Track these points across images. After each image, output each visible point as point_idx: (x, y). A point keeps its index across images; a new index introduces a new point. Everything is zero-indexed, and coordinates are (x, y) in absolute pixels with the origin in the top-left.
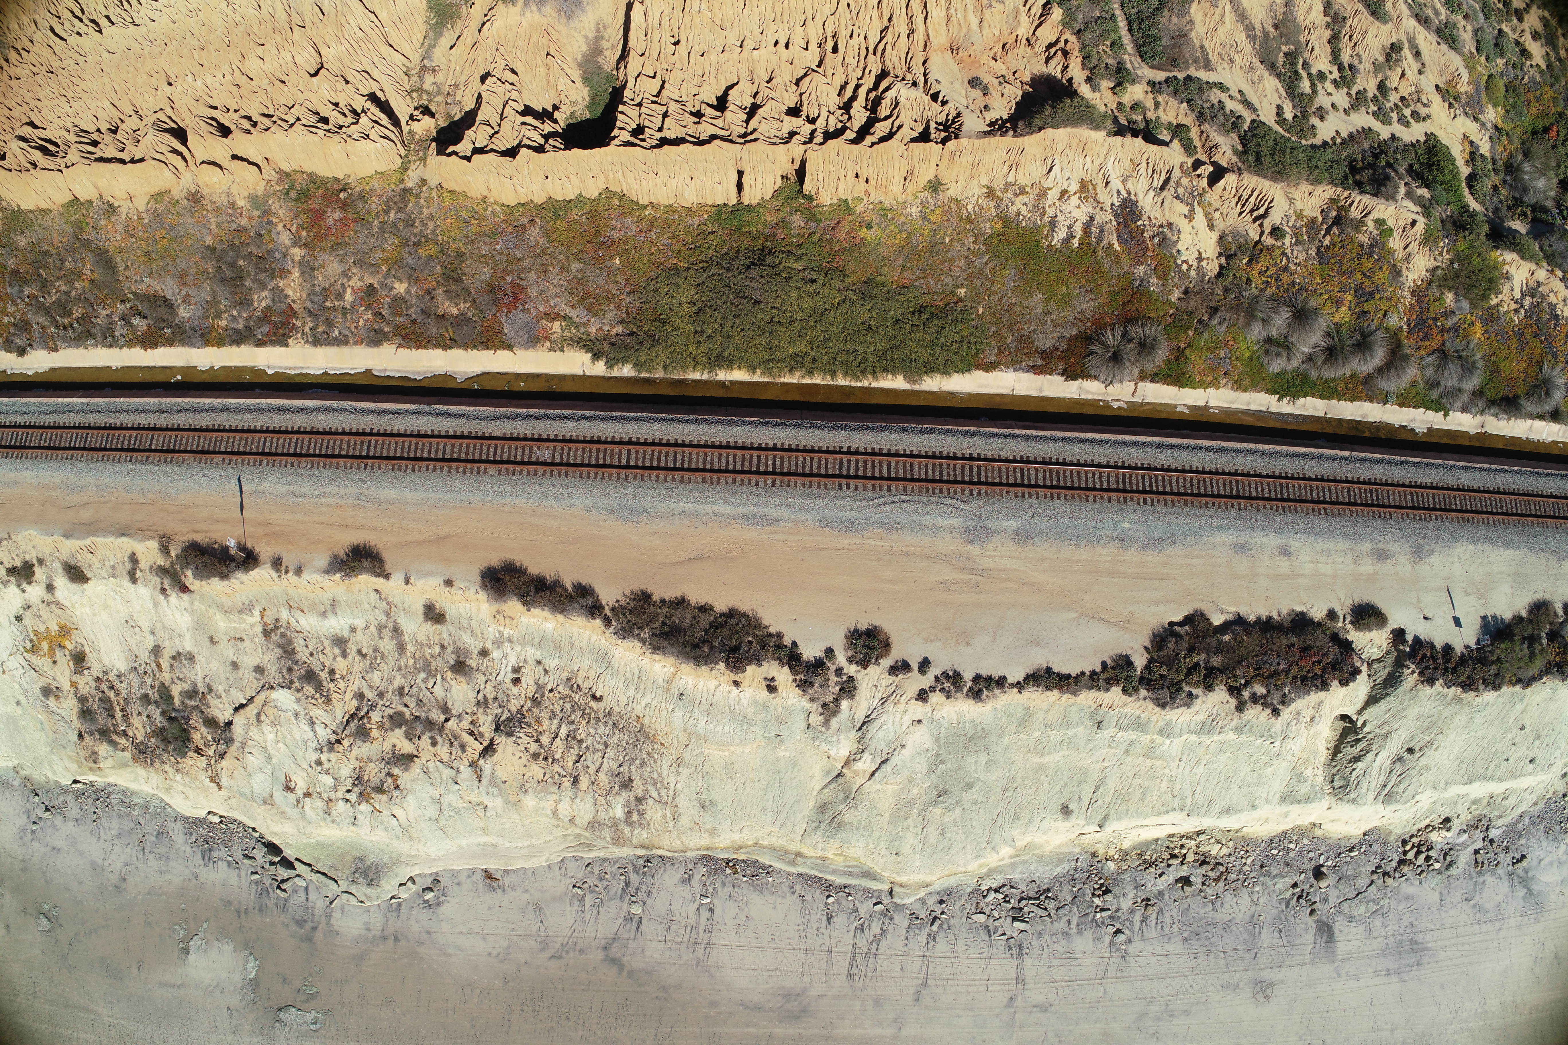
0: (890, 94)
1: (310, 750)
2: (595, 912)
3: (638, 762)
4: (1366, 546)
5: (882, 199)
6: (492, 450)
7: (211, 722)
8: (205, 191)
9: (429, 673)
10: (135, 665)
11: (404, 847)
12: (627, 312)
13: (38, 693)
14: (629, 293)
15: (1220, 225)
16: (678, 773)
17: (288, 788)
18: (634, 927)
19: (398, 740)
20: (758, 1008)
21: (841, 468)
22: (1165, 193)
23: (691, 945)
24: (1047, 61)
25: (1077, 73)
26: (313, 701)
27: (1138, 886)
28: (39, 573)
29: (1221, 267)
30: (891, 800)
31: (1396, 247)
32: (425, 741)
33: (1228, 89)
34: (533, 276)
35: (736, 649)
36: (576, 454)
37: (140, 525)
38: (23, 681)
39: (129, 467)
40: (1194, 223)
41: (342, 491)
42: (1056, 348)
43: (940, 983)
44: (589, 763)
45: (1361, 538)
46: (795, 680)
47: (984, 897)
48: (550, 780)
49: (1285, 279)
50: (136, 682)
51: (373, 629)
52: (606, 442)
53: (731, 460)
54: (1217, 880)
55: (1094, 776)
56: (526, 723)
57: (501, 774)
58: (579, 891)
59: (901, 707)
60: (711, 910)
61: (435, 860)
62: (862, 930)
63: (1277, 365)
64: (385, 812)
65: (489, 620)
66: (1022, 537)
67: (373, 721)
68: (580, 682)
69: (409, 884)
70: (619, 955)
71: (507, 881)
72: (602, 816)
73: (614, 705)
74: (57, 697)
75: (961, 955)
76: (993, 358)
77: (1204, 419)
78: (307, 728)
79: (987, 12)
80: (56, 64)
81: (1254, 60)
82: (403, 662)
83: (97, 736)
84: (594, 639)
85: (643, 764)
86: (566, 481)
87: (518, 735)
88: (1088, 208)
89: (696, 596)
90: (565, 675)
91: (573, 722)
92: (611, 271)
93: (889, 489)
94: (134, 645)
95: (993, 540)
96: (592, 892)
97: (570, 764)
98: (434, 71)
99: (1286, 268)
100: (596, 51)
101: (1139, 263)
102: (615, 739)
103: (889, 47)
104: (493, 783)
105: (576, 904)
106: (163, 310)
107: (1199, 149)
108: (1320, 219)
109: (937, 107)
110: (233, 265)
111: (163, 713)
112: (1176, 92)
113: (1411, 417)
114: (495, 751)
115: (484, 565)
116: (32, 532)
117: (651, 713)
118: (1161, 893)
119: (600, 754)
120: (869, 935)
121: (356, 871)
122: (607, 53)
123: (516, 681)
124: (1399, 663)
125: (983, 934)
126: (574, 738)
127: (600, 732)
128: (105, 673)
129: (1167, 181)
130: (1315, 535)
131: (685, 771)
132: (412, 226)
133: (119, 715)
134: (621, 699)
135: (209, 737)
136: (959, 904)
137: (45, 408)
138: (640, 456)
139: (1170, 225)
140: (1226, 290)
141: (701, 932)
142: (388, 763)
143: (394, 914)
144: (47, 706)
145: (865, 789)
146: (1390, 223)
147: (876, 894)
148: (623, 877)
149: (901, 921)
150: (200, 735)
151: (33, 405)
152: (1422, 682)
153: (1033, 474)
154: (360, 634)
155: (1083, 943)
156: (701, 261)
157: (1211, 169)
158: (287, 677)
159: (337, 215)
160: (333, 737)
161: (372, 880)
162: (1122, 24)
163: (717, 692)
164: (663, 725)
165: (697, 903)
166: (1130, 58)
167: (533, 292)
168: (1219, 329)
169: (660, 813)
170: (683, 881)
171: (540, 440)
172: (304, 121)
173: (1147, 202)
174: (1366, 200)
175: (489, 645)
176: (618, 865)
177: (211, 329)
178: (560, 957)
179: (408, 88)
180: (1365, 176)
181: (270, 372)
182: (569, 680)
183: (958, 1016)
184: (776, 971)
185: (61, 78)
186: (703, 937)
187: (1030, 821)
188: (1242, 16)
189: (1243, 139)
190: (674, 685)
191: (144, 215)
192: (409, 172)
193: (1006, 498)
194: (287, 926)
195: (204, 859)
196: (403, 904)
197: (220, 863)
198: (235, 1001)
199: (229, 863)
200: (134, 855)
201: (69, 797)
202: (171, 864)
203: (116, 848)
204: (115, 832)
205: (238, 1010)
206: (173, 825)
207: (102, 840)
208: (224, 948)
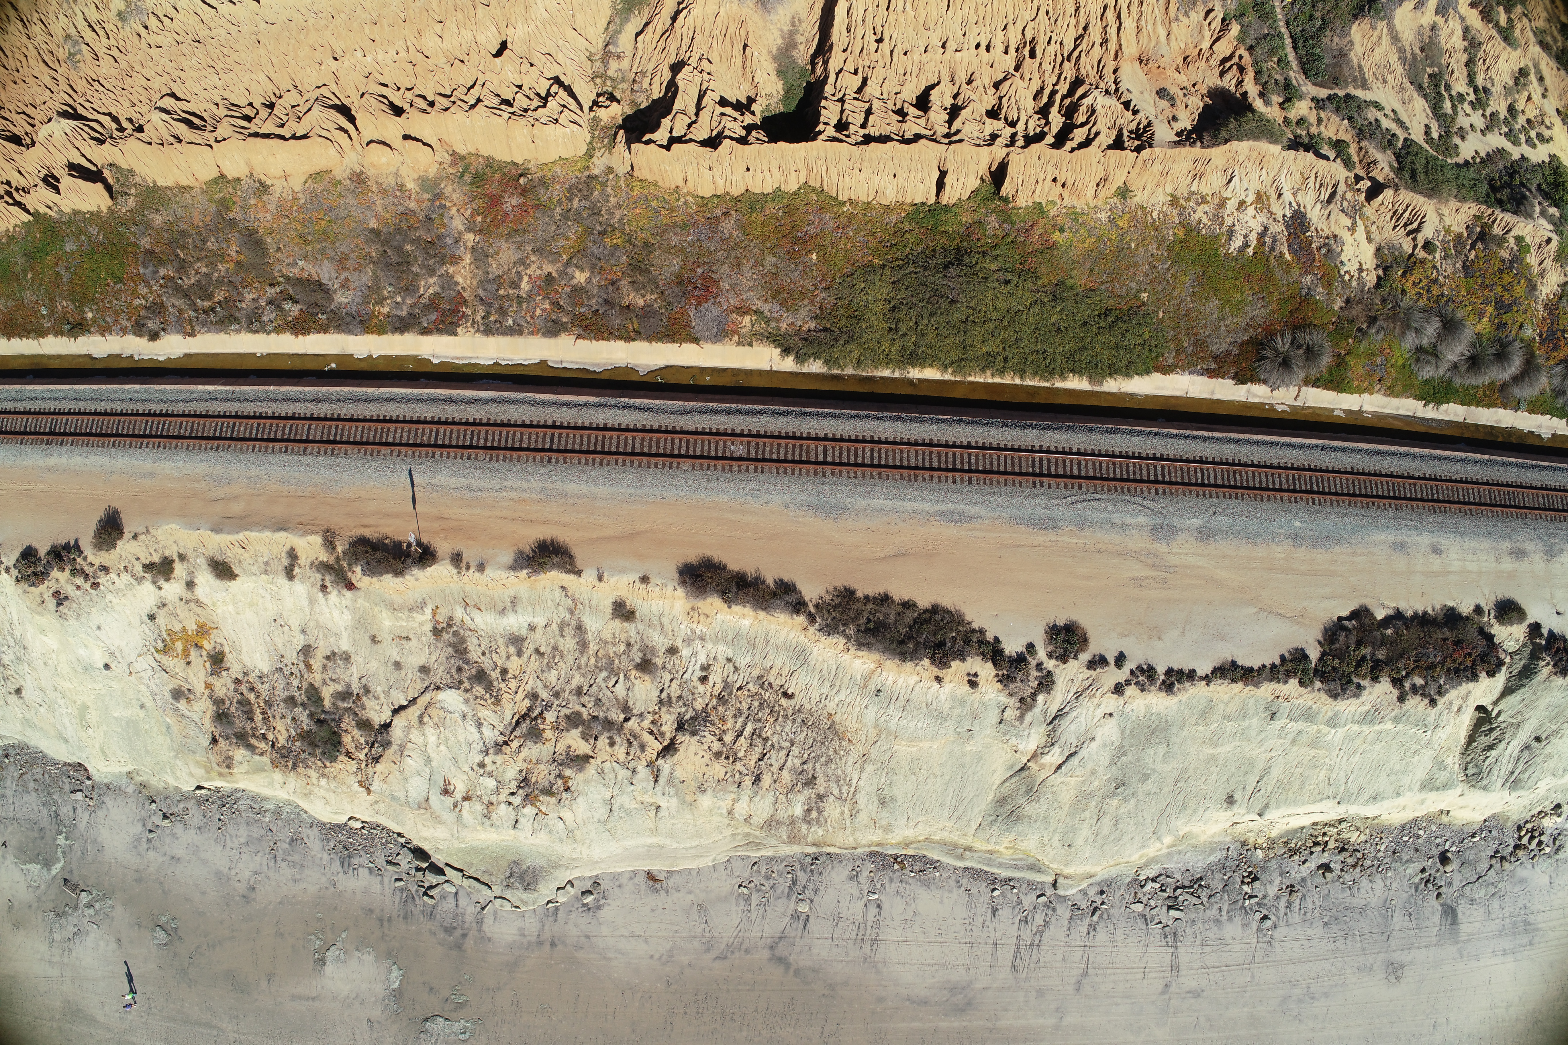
0: (1087, 101)
1: (474, 752)
2: (761, 911)
3: (823, 759)
4: (1506, 545)
5: (1075, 203)
6: (684, 444)
7: (364, 725)
8: (371, 172)
9: (612, 672)
10: (281, 666)
11: (566, 850)
12: (821, 308)
13: (168, 695)
14: (825, 289)
15: (1377, 238)
16: (862, 770)
17: (446, 792)
18: (801, 926)
19: (574, 741)
20: (925, 1002)
21: (1033, 466)
22: (1332, 206)
23: (858, 942)
24: (1222, 74)
25: (1251, 87)
26: (482, 702)
27: (1284, 873)
28: (179, 569)
29: (1378, 277)
30: (1072, 792)
31: (1533, 263)
32: (603, 741)
33: (1383, 108)
34: (726, 269)
35: (940, 645)
36: (771, 449)
37: (299, 519)
38: (152, 684)
39: (285, 458)
40: (1356, 235)
41: (525, 485)
42: (1228, 353)
43: (1100, 972)
44: (773, 761)
45: (1501, 537)
46: (997, 675)
47: (1142, 887)
48: (730, 779)
49: (1435, 290)
50: (281, 684)
51: (554, 626)
52: (801, 438)
53: (927, 457)
54: (1354, 866)
55: (1260, 766)
56: (710, 722)
57: (680, 774)
58: (745, 891)
59: (1096, 701)
60: (879, 907)
61: (597, 862)
62: (1026, 922)
63: (1427, 372)
64: (551, 815)
65: (682, 617)
66: (1205, 535)
67: (547, 722)
68: (772, 680)
69: (568, 887)
70: (785, 953)
71: (671, 882)
72: (782, 814)
73: (805, 702)
74: (189, 700)
75: (1119, 944)
76: (1171, 361)
77: (1358, 423)
78: (473, 730)
79: (1174, 25)
80: (203, 33)
81: (1404, 81)
82: (583, 661)
83: (234, 741)
84: (791, 636)
85: (829, 760)
86: (763, 477)
87: (703, 734)
88: (1262, 218)
89: (899, 592)
90: (756, 673)
91: (759, 720)
92: (807, 267)
93: (1080, 488)
94: (280, 645)
95: (1178, 537)
96: (758, 891)
97: (753, 763)
98: (619, 57)
99: (1436, 281)
100: (790, 45)
101: (1307, 273)
102: (802, 737)
103: (1083, 54)
104: (670, 782)
105: (742, 903)
106: (318, 296)
107: (1357, 165)
108: (1465, 234)
109: (1129, 115)
110: (399, 250)
111: (311, 715)
112: (1338, 110)
113: (1538, 423)
114: (676, 750)
115: (681, 562)
116: (173, 526)
117: (844, 710)
118: (1303, 880)
119: (785, 752)
120: (1032, 927)
121: (511, 876)
122: (802, 48)
123: (704, 679)
124: (1534, 656)
125: (1140, 923)
126: (760, 736)
127: (787, 729)
128: (246, 674)
129: (1333, 195)
130: (1462, 534)
131: (869, 768)
132: (598, 214)
133: (258, 717)
134: (813, 696)
135: (362, 740)
136: (1118, 894)
137: (183, 396)
138: (837, 452)
139: (1335, 236)
140: (1384, 301)
141: (869, 928)
142: (561, 765)
143: (551, 919)
144: (176, 709)
145: (1049, 783)
146: (1528, 240)
147: (1039, 886)
148: (790, 876)
149: (1063, 911)
150: (352, 736)
151: (168, 392)
152: (1556, 674)
153: (1212, 474)
154: (539, 632)
155: (1233, 930)
156: (897, 259)
157: (1369, 184)
158: (456, 677)
159: (515, 201)
160: (501, 739)
161: (528, 884)
162: (1288, 41)
163: (917, 688)
164: (854, 722)
165: (865, 899)
166: (1296, 76)
167: (725, 285)
168: (1376, 337)
169: (838, 810)
170: (851, 878)
171: (733, 434)
172: (486, 103)
173: (1314, 214)
174: (1508, 217)
175: (679, 643)
176: (785, 864)
177: (371, 315)
178: (726, 958)
179: (590, 73)
180: (1504, 194)
181: (436, 361)
182: (760, 677)
183: (1117, 1004)
184: (943, 965)
185: (209, 47)
186: (870, 933)
187: (1196, 811)
188: (1395, 38)
189: (1398, 156)
190: (872, 681)
191: (300, 195)
192: (594, 160)
193: (1189, 497)
194: (435, 934)
195: (342, 866)
196: (561, 908)
197: (361, 870)
198: (376, 1013)
199: (370, 870)
200: (265, 863)
201: (191, 804)
202: (306, 871)
203: (243, 856)
204: (242, 840)
205: (379, 1022)
206: (309, 831)
207: (228, 848)
208: (364, 957)
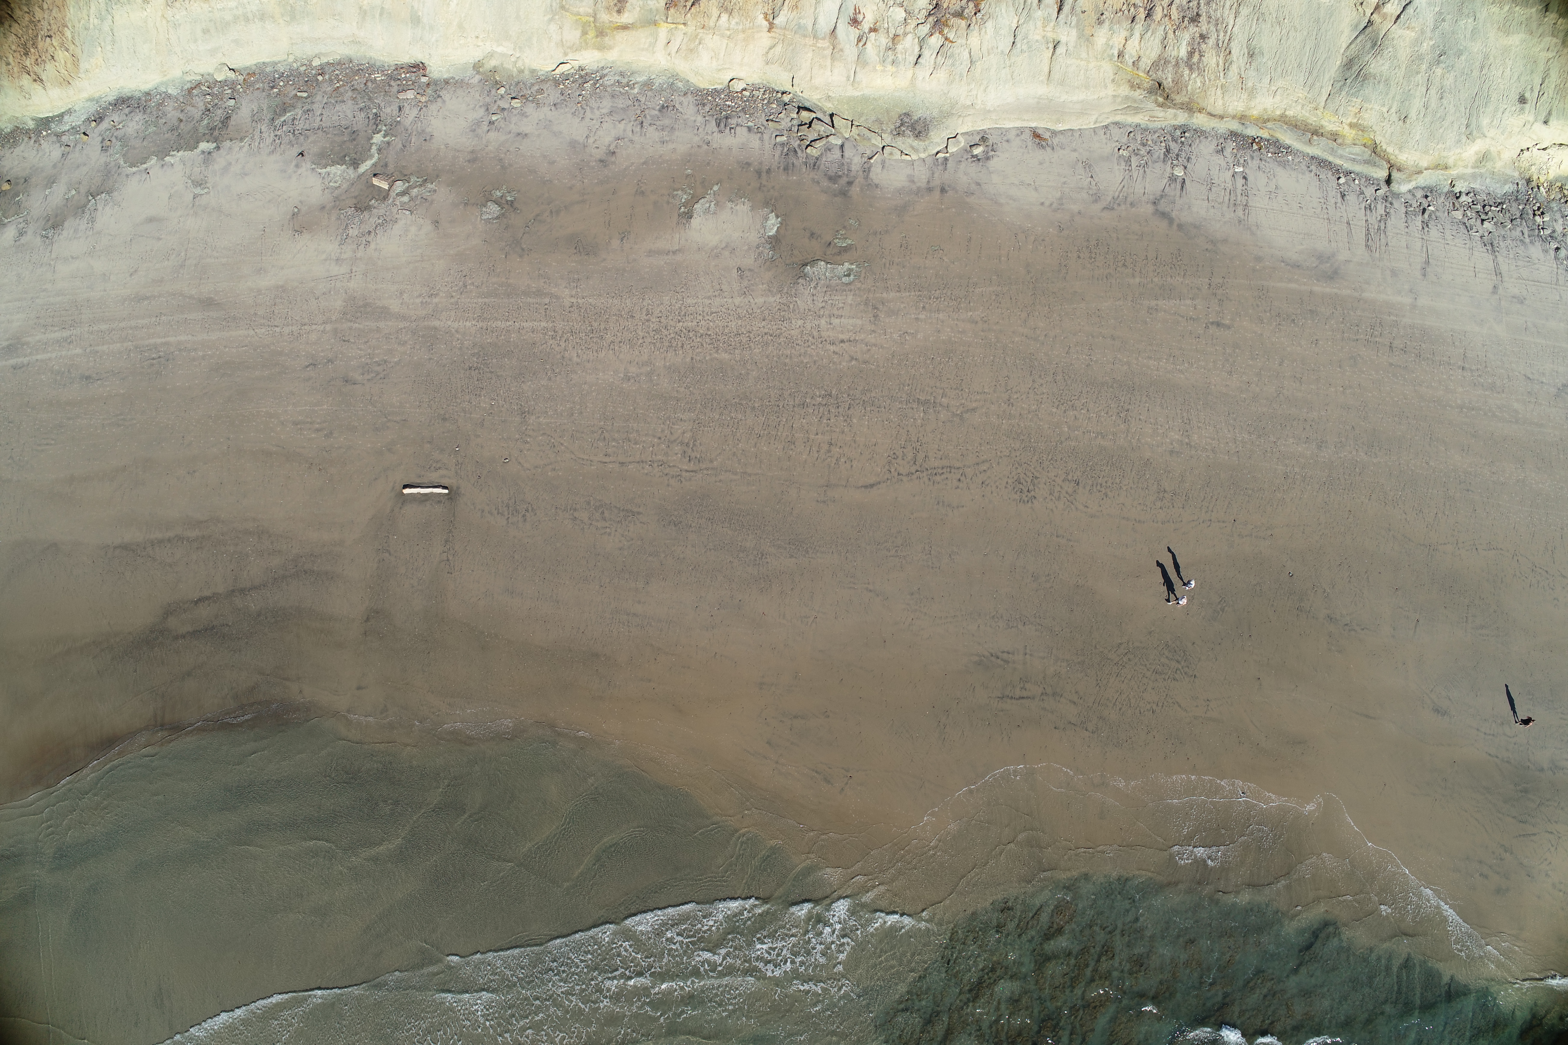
2: (1142, 171)
11: (961, 92)
17: (855, 22)
18: (1179, 186)
23: (1232, 205)
30: (1408, 50)
43: (1440, 264)
47: (1456, 199)
55: (1542, 66)
58: (1125, 153)
60: (1245, 178)
61: (989, 111)
62: (1370, 209)
64: (958, 43)
70: (1167, 209)
71: (1056, 141)
96: (1136, 154)
105: (1123, 164)
120: (1376, 215)
121: (902, 125)
141: (1239, 195)
143: (939, 171)
145: (1392, 35)
147: (1377, 180)
148: (1163, 144)
155: (1536, 252)
161: (920, 132)
165: (1231, 171)
169: (1214, 60)
170: (1217, 152)
176: (1157, 135)
178: (1113, 209)
184: (1308, 234)
187: (1497, 109)
194: (818, 183)
195: (718, 125)
196: (950, 159)
197: (738, 129)
198: (749, 261)
199: (749, 129)
200: (629, 128)
201: (545, 87)
202: (677, 133)
203: (605, 125)
204: (605, 111)
205: (750, 270)
206: (682, 99)
207: (587, 120)
208: (738, 207)
